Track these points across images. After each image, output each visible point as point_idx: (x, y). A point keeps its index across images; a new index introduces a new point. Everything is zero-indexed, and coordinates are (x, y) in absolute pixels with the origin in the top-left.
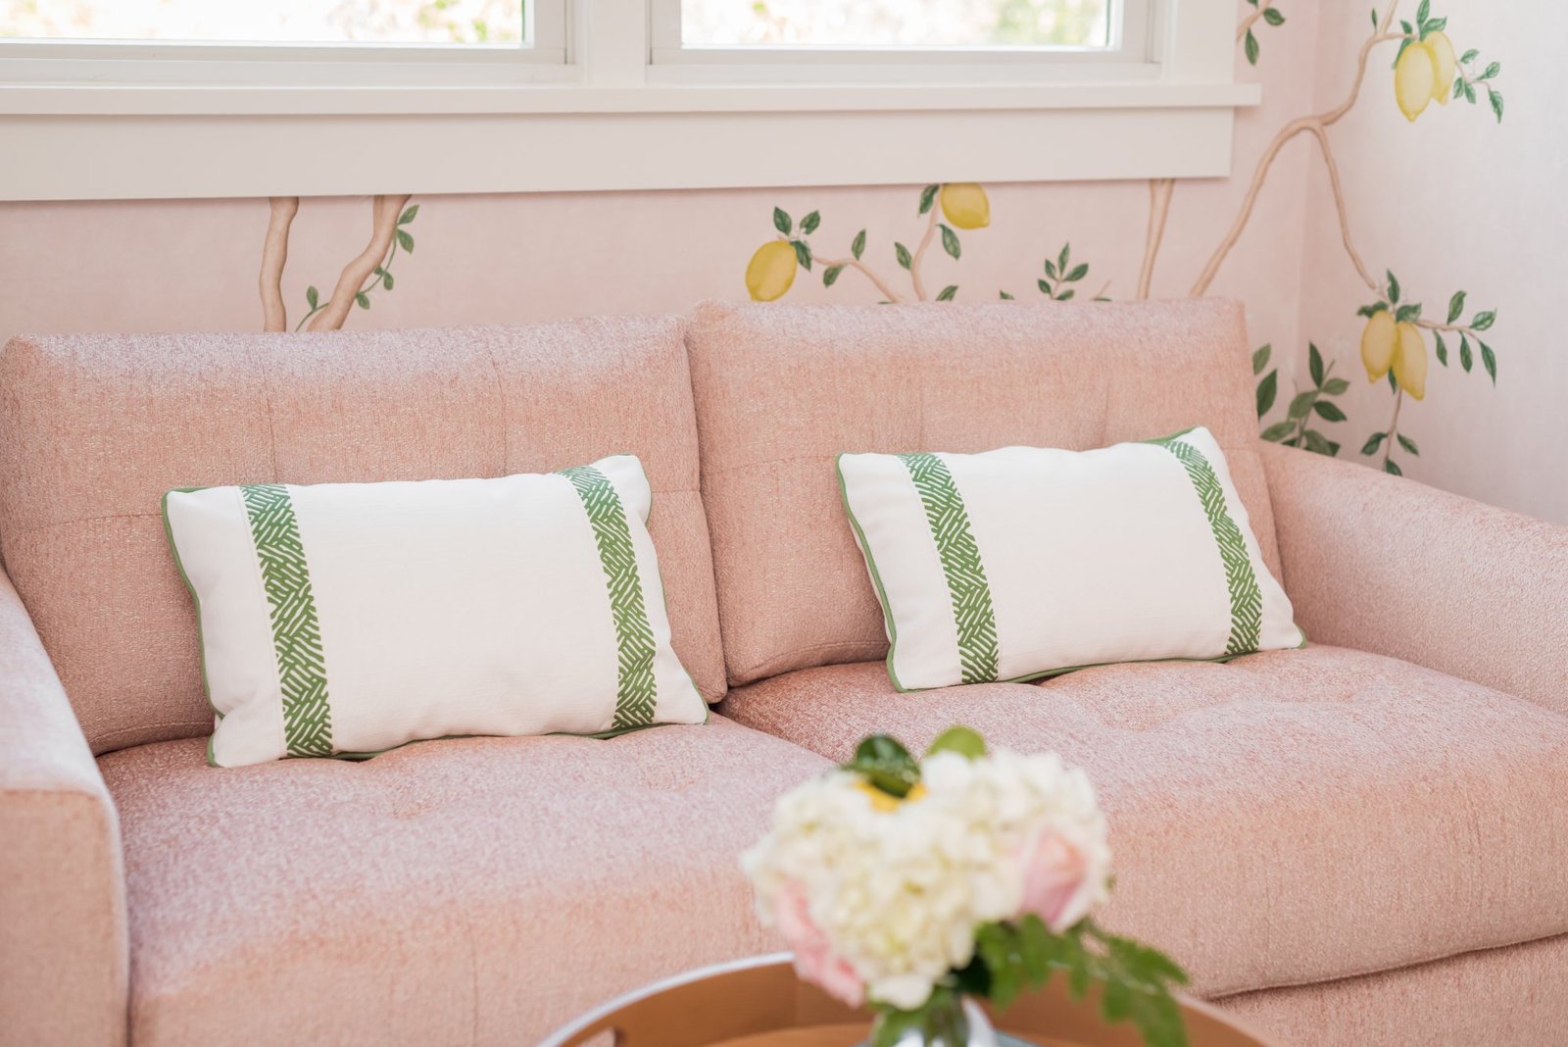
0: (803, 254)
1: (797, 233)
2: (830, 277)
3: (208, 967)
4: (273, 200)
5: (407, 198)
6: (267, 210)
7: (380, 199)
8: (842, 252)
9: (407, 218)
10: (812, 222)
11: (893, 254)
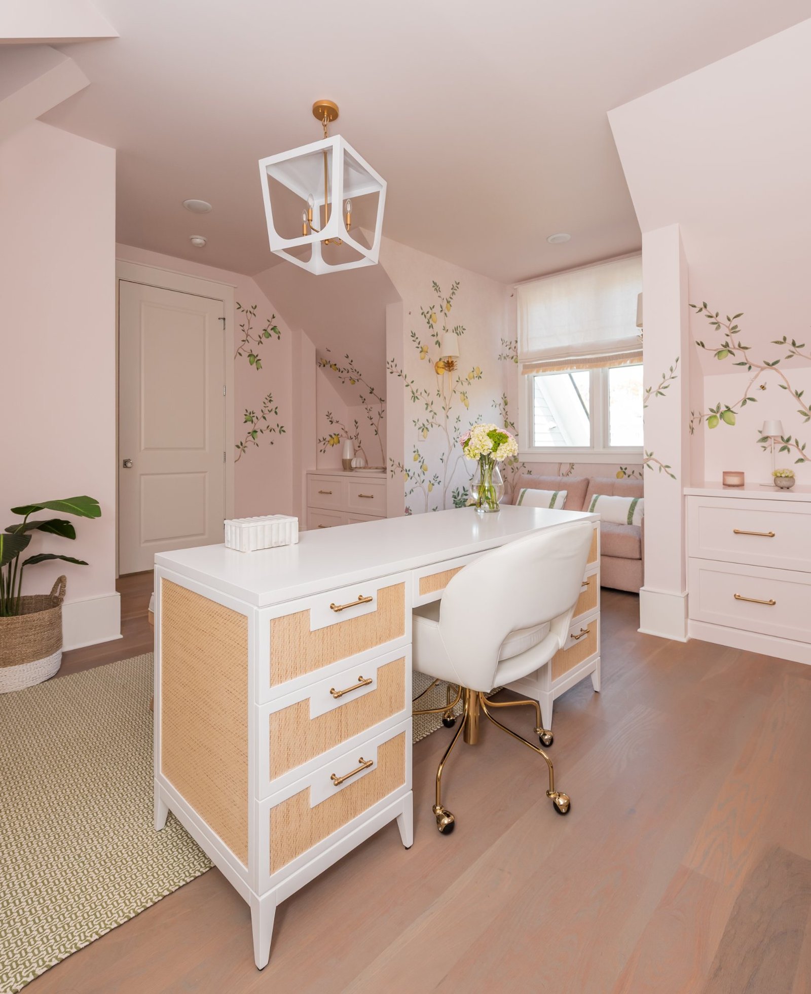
2: (629, 476)
10: (626, 469)
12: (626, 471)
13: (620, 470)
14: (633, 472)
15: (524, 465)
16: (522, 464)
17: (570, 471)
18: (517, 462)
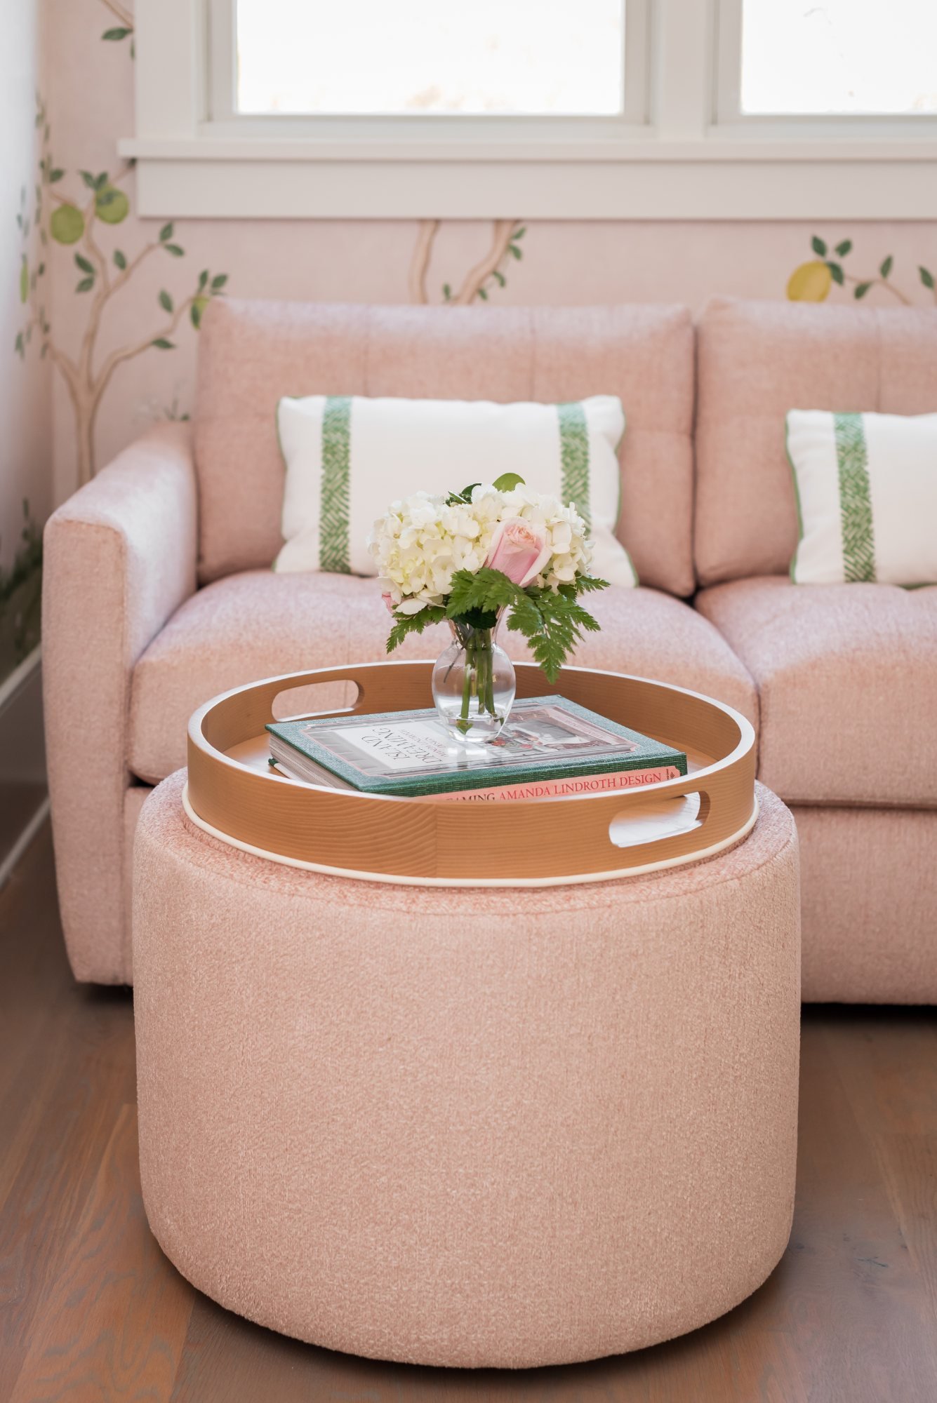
0: (837, 273)
1: (832, 256)
2: (860, 291)
3: (179, 651)
4: (422, 221)
5: (517, 221)
6: (416, 228)
7: (498, 222)
8: (872, 272)
9: (518, 236)
10: (844, 248)
11: (917, 276)
12: (846, 263)
13: (810, 256)
14: (886, 267)
15: (174, 240)
16: (157, 228)
17: (495, 273)
18: (117, 220)
